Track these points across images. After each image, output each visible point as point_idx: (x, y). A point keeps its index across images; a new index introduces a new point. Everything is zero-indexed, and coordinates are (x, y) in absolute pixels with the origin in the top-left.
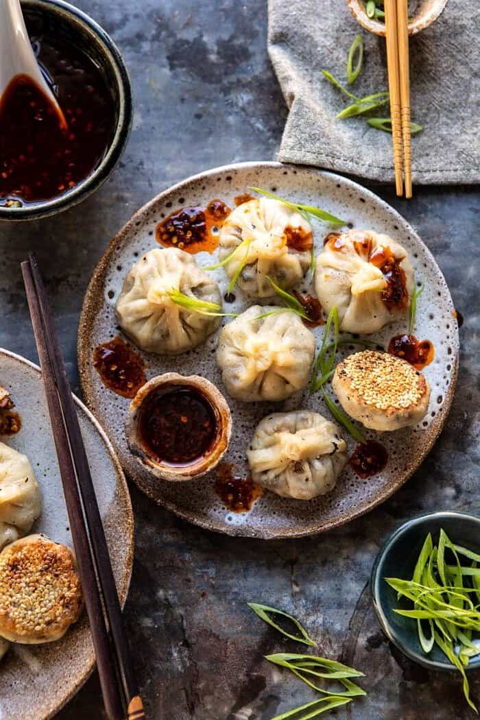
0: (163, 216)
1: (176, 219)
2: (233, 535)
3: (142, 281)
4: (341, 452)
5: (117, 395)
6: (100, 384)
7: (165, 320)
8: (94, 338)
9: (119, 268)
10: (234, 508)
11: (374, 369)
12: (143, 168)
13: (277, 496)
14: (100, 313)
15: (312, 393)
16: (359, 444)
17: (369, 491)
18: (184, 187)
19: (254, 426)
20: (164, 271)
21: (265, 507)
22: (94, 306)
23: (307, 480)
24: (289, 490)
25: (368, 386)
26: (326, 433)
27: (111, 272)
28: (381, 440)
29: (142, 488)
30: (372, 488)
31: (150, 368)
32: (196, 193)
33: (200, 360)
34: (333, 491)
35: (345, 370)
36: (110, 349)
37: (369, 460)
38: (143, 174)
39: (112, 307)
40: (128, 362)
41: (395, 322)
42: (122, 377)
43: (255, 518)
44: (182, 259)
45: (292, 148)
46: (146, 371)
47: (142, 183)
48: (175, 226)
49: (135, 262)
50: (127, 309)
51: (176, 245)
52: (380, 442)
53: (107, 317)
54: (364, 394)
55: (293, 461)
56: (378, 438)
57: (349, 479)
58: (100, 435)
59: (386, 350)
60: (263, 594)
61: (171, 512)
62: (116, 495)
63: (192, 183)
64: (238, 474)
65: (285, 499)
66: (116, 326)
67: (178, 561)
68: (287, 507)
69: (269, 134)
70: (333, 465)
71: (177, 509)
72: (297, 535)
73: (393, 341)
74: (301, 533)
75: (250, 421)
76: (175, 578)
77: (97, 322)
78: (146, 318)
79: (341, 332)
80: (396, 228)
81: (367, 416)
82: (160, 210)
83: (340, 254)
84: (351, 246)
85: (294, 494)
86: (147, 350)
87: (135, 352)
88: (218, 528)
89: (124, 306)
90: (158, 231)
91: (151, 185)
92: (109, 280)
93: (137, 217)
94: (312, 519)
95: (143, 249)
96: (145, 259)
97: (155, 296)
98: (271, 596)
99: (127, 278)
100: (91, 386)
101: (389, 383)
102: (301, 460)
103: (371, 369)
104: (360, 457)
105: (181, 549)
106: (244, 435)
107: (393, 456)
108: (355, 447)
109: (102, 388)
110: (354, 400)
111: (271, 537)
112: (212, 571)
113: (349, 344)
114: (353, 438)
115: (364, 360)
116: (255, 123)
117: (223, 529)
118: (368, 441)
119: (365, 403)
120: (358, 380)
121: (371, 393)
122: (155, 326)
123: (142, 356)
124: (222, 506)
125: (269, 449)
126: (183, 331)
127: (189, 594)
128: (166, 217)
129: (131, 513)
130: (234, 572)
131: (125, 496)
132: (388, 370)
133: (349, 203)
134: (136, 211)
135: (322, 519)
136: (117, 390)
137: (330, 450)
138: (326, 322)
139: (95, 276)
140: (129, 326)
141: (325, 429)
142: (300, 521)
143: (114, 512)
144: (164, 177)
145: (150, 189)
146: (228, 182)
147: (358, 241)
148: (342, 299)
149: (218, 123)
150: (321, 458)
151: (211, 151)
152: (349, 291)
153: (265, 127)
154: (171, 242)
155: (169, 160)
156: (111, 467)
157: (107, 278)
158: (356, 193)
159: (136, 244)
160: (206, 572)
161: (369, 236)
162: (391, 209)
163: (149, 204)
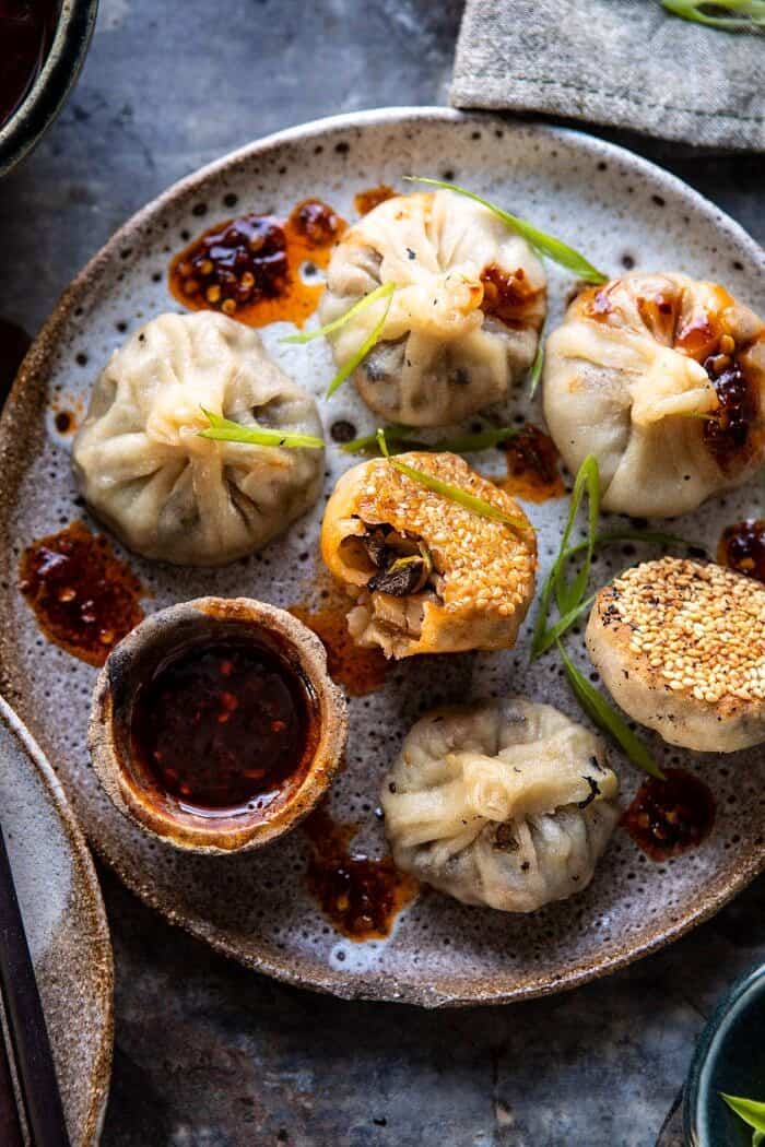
0: (185, 236)
1: (216, 244)
2: (348, 998)
3: (134, 393)
4: (606, 800)
5: (75, 661)
6: (34, 634)
7: (189, 484)
8: (21, 525)
9: (82, 360)
10: (351, 927)
11: (685, 604)
12: (131, 122)
13: (453, 903)
14: (36, 466)
15: (535, 657)
16: (647, 779)
17: (671, 892)
18: (236, 167)
19: (399, 735)
20: (187, 366)
21: (425, 927)
22: (21, 450)
23: (525, 867)
24: (481, 891)
25: (674, 646)
26: (570, 755)
27: (61, 368)
28: (698, 768)
29: (130, 884)
30: (678, 884)
31: (153, 595)
32: (262, 180)
33: (273, 579)
34: (586, 889)
35: (617, 605)
36: (60, 551)
37: (671, 816)
38: (133, 138)
39: (65, 451)
40: (103, 582)
41: (733, 490)
42: (87, 618)
43: (400, 954)
44: (230, 340)
45: (481, 73)
46: (144, 602)
47: (131, 160)
48: (215, 262)
49: (119, 346)
50: (97, 457)
51: (216, 307)
52: (696, 774)
53: (53, 475)
54: (663, 664)
55: (492, 822)
56: (693, 763)
57: (623, 862)
58: (33, 760)
59: (712, 555)
60: (426, 1133)
61: (201, 940)
62: (71, 905)
63: (254, 157)
64: (362, 847)
65: (471, 907)
66: (74, 496)
67: (224, 1055)
68: (477, 928)
69: (428, 39)
70: (588, 833)
71: (214, 935)
72: (503, 999)
73: (729, 533)
74: (510, 994)
75: (390, 723)
76: (216, 1095)
77: (29, 488)
78: (145, 480)
79: (605, 513)
80: (738, 266)
81: (671, 717)
82: (178, 221)
83: (604, 326)
84: (632, 308)
85: (494, 898)
86: (147, 554)
87: (119, 557)
88: (313, 981)
89: (91, 449)
90: (175, 272)
91: (150, 163)
92: (58, 388)
93: (124, 239)
94: (537, 957)
95: (139, 316)
96: (142, 338)
97: (166, 428)
98: (444, 1138)
99: (99, 381)
100: (12, 640)
101: (723, 637)
102: (512, 820)
103: (679, 603)
104: (648, 809)
105: (229, 1025)
106: (375, 754)
107: (729, 808)
108: (638, 785)
109: (39, 643)
110: (640, 678)
111: (438, 1003)
112: (303, 1078)
113: (625, 542)
114: (633, 764)
115: (661, 581)
116: (396, 12)
117: (325, 983)
118: (667, 772)
119: (668, 687)
120: (649, 631)
121: (679, 662)
122: (164, 500)
123: (136, 569)
124: (321, 924)
125: (436, 794)
126: (233, 510)
127: (250, 1134)
128: (195, 237)
129: (106, 949)
130: (357, 1078)
131: (91, 908)
132: (720, 605)
133: (626, 208)
134: (117, 225)
135: (561, 957)
136: (77, 649)
137: (580, 795)
138: (569, 491)
139: (23, 379)
140: (104, 498)
141: (568, 745)
142: (509, 961)
143: (66, 945)
144: (182, 144)
145: (148, 173)
146: (340, 156)
147: (650, 297)
148: (609, 434)
149: (307, 15)
150: (560, 813)
151: (291, 81)
152: (626, 417)
153: (419, 20)
154: (205, 298)
155: (191, 104)
156: (59, 837)
157: (52, 384)
158: (645, 184)
159: (121, 302)
160: (290, 1081)
161: (674, 284)
162: (727, 221)
163: (152, 207)
